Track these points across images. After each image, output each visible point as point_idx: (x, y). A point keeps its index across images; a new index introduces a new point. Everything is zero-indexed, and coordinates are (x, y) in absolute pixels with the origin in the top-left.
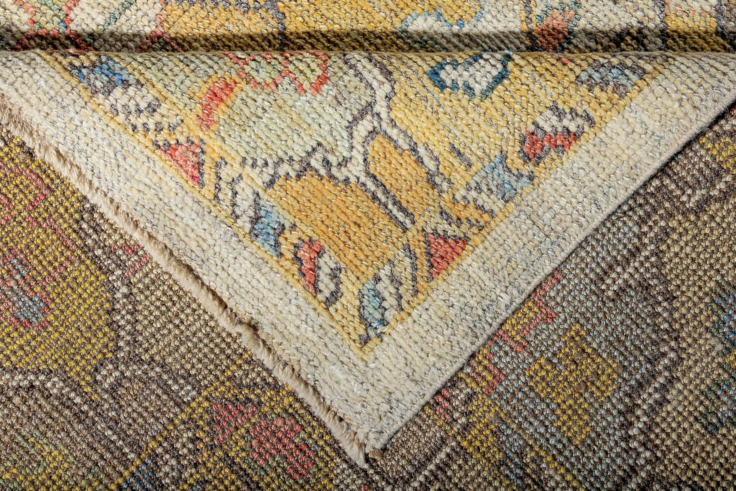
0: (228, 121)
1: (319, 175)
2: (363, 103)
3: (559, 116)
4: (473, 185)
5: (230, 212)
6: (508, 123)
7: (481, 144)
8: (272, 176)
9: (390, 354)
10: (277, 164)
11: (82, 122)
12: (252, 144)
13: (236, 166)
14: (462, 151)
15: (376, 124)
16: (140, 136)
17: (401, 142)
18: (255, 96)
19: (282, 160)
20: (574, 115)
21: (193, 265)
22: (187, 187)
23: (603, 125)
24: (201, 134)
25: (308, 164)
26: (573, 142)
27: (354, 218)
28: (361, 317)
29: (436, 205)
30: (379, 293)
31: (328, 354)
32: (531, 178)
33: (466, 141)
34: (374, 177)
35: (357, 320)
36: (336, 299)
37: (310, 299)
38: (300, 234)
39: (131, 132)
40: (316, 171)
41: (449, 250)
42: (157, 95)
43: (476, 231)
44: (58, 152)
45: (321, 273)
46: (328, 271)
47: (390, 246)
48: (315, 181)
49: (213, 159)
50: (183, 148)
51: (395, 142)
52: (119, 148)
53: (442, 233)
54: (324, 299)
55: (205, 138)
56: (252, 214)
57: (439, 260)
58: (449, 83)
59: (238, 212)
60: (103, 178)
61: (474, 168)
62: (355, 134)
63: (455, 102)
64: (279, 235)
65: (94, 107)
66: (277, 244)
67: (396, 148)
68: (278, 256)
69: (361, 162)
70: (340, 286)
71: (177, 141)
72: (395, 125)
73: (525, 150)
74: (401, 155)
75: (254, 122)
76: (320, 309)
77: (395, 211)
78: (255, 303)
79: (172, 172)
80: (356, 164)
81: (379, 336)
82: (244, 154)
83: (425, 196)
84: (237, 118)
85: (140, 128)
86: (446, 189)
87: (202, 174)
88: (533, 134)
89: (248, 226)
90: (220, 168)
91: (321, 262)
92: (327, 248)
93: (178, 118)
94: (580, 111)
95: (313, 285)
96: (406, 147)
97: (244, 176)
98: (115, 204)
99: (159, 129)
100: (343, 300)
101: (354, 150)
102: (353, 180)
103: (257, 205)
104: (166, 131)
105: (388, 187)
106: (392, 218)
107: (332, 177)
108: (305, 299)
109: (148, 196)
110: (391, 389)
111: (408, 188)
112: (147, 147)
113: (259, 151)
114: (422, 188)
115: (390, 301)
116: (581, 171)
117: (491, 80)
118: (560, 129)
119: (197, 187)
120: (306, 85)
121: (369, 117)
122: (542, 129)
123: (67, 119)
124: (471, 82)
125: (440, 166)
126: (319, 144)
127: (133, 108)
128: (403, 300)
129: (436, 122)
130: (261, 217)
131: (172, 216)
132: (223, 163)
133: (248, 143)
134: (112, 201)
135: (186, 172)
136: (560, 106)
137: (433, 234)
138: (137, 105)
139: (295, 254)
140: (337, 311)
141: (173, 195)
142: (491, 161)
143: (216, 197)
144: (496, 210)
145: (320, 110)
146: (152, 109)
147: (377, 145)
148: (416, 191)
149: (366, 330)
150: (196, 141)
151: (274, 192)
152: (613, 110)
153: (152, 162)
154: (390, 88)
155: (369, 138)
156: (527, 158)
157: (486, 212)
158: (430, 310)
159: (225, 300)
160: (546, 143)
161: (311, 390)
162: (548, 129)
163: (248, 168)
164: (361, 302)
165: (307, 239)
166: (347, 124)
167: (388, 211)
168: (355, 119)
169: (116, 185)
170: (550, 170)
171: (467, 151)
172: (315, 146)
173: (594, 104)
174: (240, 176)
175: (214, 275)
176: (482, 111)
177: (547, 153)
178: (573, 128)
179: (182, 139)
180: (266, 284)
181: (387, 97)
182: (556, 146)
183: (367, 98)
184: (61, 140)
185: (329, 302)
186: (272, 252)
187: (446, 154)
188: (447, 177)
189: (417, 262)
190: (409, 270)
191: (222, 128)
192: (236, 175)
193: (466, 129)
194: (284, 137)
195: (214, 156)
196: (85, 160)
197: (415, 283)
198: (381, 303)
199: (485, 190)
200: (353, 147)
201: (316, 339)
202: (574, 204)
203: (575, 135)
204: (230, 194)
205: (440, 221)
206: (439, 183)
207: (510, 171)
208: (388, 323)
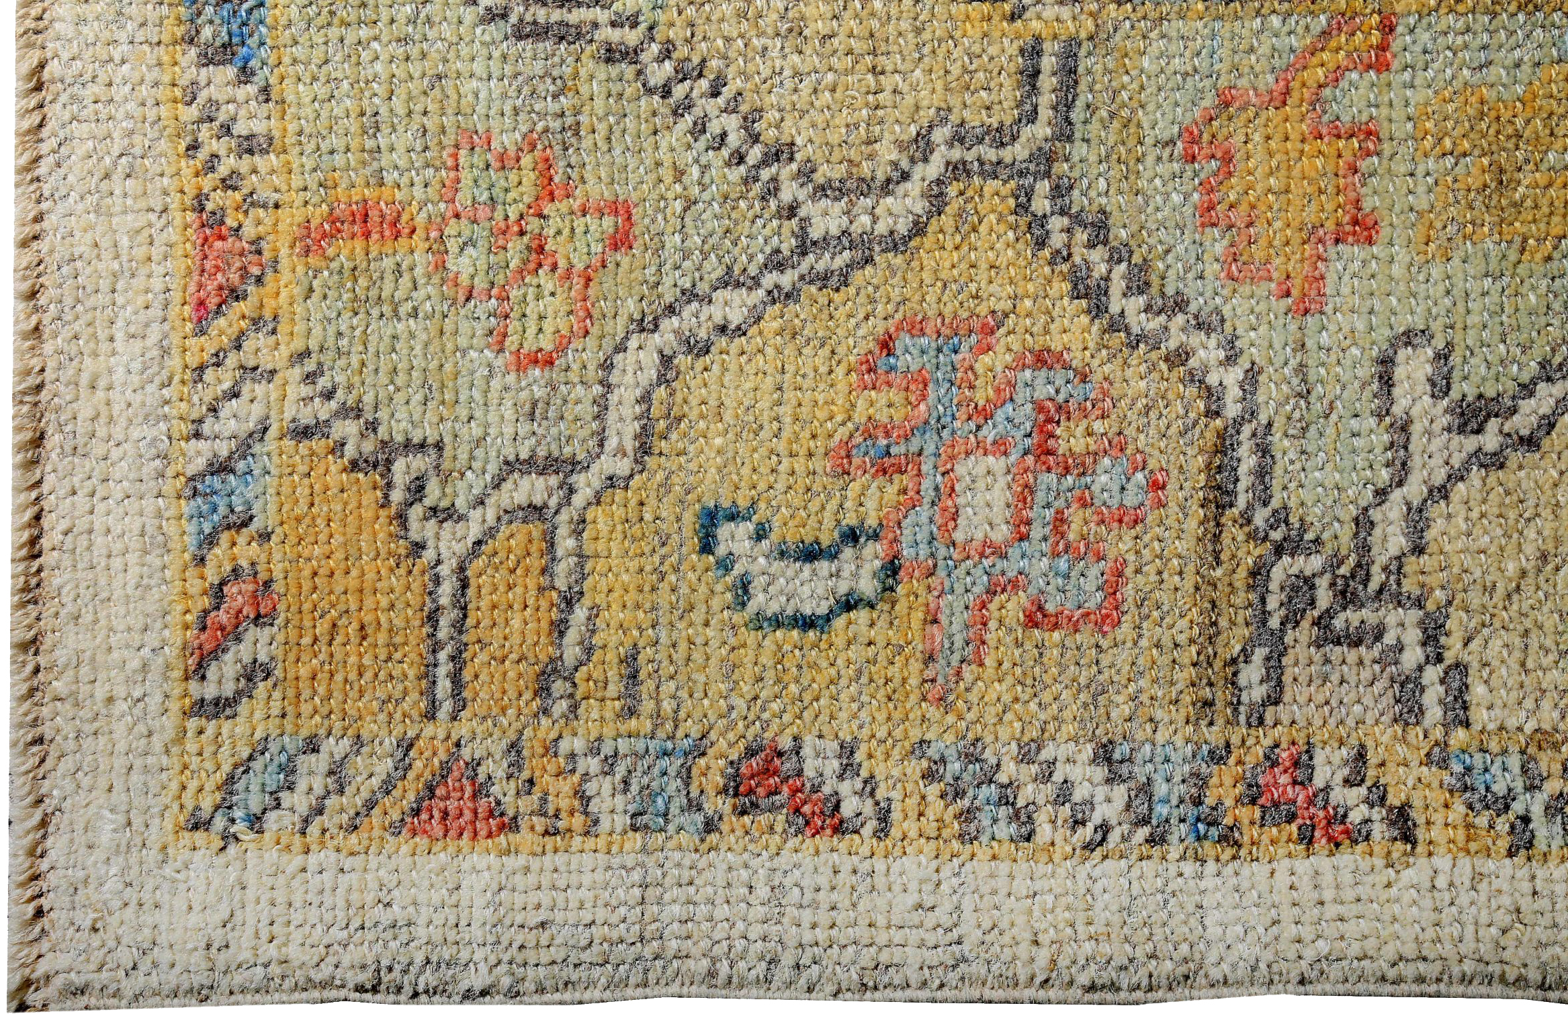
0: (347, 273)
1: (386, 496)
2: (567, 451)
3: (845, 768)
4: (607, 749)
5: (195, 415)
6: (756, 698)
7: (684, 694)
8: (318, 422)
9: (216, 883)
10: (345, 412)
11: (123, 62)
12: (344, 342)
13: (284, 352)
14: (642, 675)
15: (553, 502)
16: (187, 167)
17: (561, 568)
18: (421, 281)
19: (358, 412)
20: (868, 789)
21: (53, 440)
22: (174, 311)
23: (897, 851)
24: (284, 252)
25: (389, 462)
26: (828, 831)
27: (368, 618)
28: (231, 779)
29: (517, 725)
30: (293, 772)
31: (119, 787)
32: (710, 826)
33: (665, 663)
34: (465, 585)
35: (220, 777)
36: (216, 716)
37: (177, 674)
38: (263, 558)
39: (182, 147)
40: (389, 485)
41: (468, 815)
42: (276, 134)
43: (539, 829)
44: (42, 66)
45: (233, 649)
46: (247, 659)
47: (382, 717)
48: (371, 498)
49: (262, 305)
50: (238, 244)
51: (553, 560)
52: (137, 151)
53: (481, 778)
54: (197, 696)
55: (284, 263)
56: (225, 453)
57: (436, 813)
58: (721, 550)
59: (206, 428)
60: (62, 171)
61: (633, 723)
62: (507, 486)
63: (703, 589)
64: (229, 527)
65: (166, 59)
66: (210, 540)
67: (543, 571)
68: (194, 557)
69: (470, 542)
70: (245, 700)
71: (240, 226)
72: (580, 533)
73: (743, 770)
74: (541, 589)
75: (382, 315)
76: (175, 706)
77: (442, 671)
78: (86, 595)
79: (177, 265)
80: (458, 535)
81: (229, 838)
82: (313, 344)
83: (512, 693)
84: (363, 282)
85: (203, 154)
86: (555, 716)
87: (218, 312)
88: (780, 754)
89: (200, 464)
90: (257, 330)
91: (252, 633)
92: (279, 621)
93: (276, 196)
94: (880, 794)
95: (202, 658)
96: (561, 584)
97: (278, 379)
98: (37, 227)
99: (227, 184)
100: (226, 726)
101: (480, 510)
102: (429, 555)
103: (245, 447)
104: (238, 196)
105: (470, 622)
106: (428, 674)
107: (402, 518)
108: (168, 667)
109: (101, 266)
110: (162, 939)
111: (499, 654)
112: (182, 192)
113: (342, 363)
114: (520, 675)
115: (298, 801)
116: (796, 890)
117: (790, 611)
118: (827, 790)
119: (189, 326)
120: (512, 342)
121: (554, 480)
122: (800, 760)
123: (106, 35)
124: (759, 582)
125: (584, 669)
126: (439, 446)
127: (222, 117)
128: (318, 818)
129: (647, 588)
130: (233, 471)
131: (102, 335)
132: (270, 327)
133: (340, 334)
134: (38, 219)
135: (200, 286)
136: (859, 756)
137: (467, 764)
138: (234, 119)
139: (223, 583)
140: (201, 732)
141: (140, 301)
142: (672, 737)
143: (201, 368)
144: (605, 825)
145: (494, 396)
146: (249, 146)
147: (520, 538)
148: (505, 674)
149: (217, 808)
150: (267, 255)
151: (292, 451)
152: (933, 843)
153: (163, 221)
154: (627, 473)
155: (521, 514)
156: (734, 786)
157: (586, 814)
158: (347, 877)
159: (45, 542)
160: (785, 790)
161: (38, 816)
162: (809, 772)
163: (297, 372)
164: (251, 758)
165: (263, 576)
166: (511, 458)
167: (431, 659)
168: (531, 461)
169: (71, 200)
170: (751, 841)
171: (650, 684)
172: (430, 441)
173: (912, 802)
174: (273, 372)
175: (68, 488)
176: (733, 641)
177: (773, 809)
178: (847, 810)
179: (249, 231)
180: (132, 583)
181: (611, 478)
182: (797, 811)
183: (577, 450)
184: (65, 56)
185: (200, 707)
186: (191, 541)
187: (611, 656)
188: (578, 697)
189: (400, 784)
190: (375, 782)
191: (326, 273)
192: (267, 363)
193: (683, 646)
194: (400, 380)
195: (270, 304)
196: (67, 116)
197: (363, 811)
198: (280, 789)
199: (618, 777)
200: (482, 503)
201: (121, 746)
202: (735, 933)
203: (842, 822)
204: (226, 385)
205: (498, 757)
206: (556, 695)
207: (687, 785)
208: (261, 832)
